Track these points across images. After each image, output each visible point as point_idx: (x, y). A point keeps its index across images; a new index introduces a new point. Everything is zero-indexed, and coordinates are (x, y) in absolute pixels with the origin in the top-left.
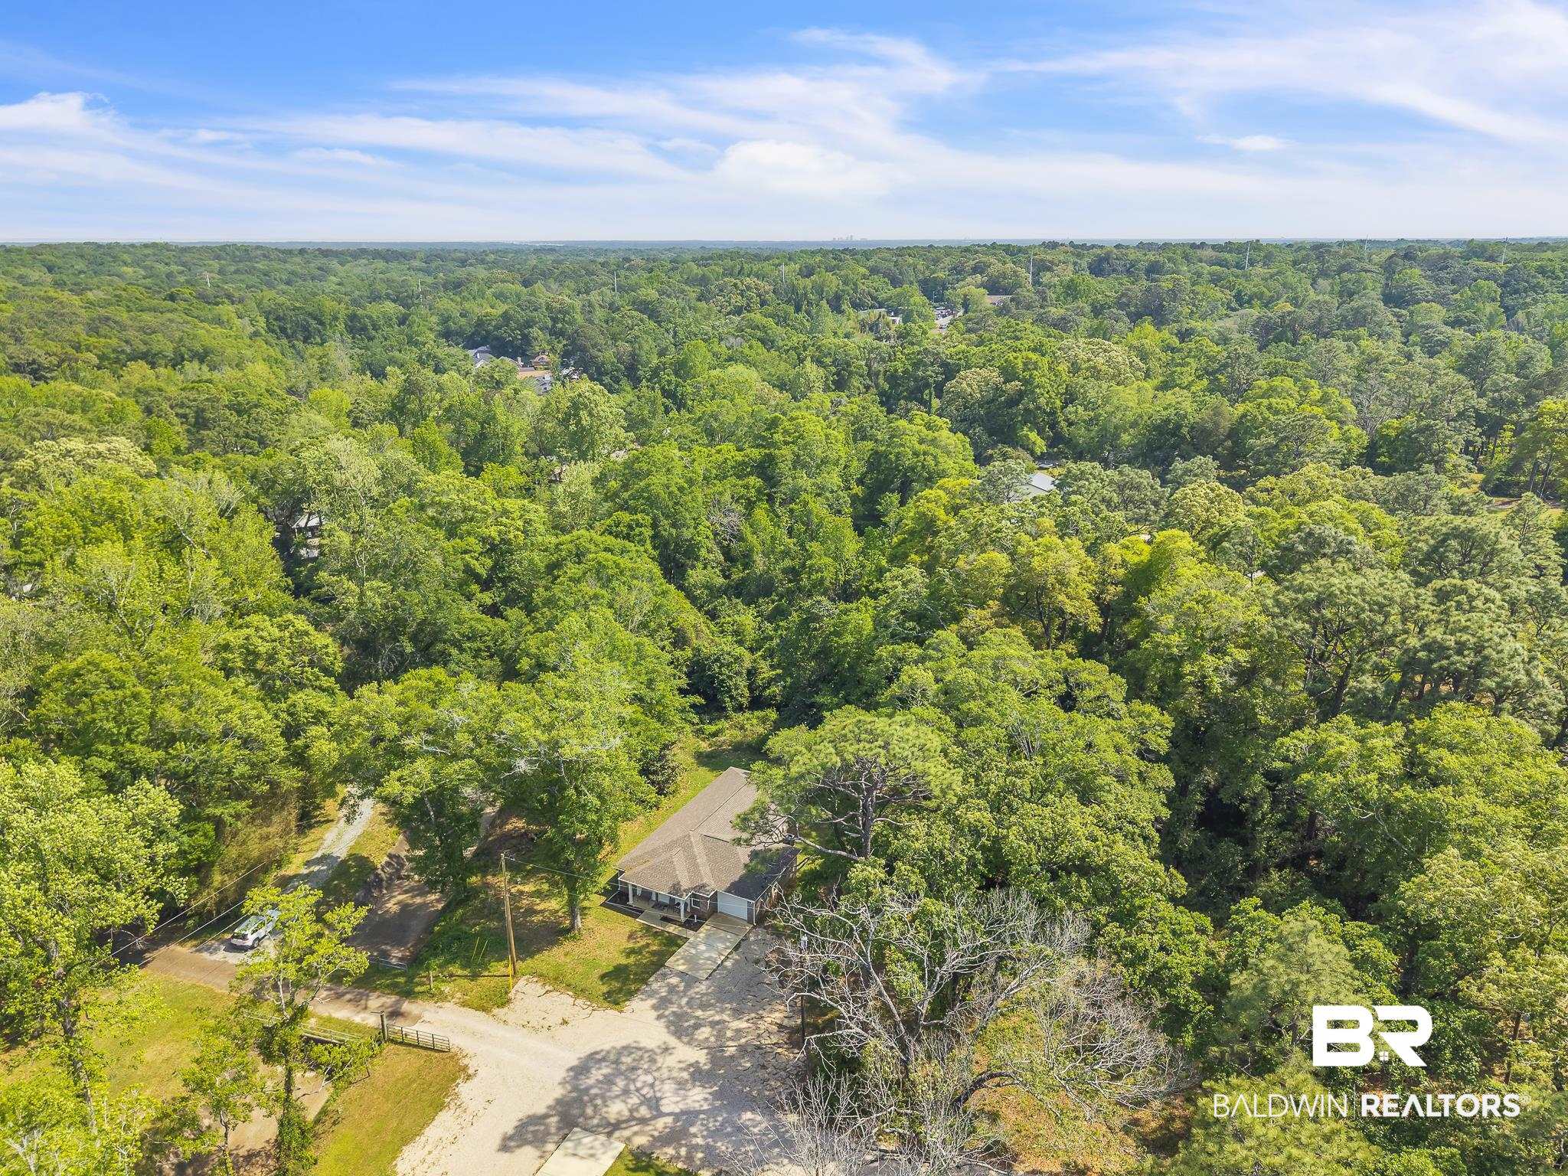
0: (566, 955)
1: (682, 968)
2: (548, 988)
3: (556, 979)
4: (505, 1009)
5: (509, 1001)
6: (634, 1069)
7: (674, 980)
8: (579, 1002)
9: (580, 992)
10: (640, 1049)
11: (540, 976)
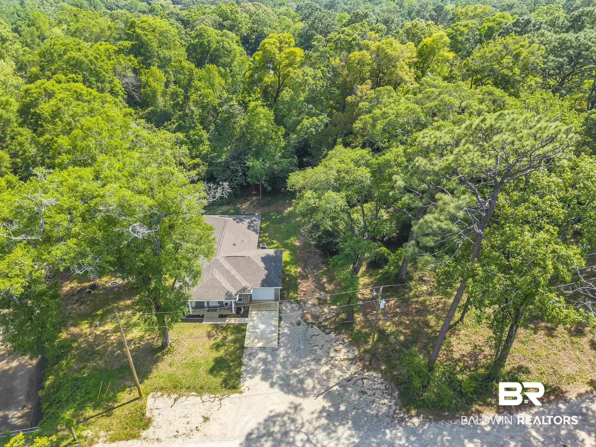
0: (170, 365)
1: (260, 345)
2: (174, 396)
3: (175, 387)
4: (151, 429)
5: (150, 420)
6: (286, 434)
7: (261, 355)
8: (205, 397)
9: (200, 390)
10: (277, 415)
11: (162, 389)
